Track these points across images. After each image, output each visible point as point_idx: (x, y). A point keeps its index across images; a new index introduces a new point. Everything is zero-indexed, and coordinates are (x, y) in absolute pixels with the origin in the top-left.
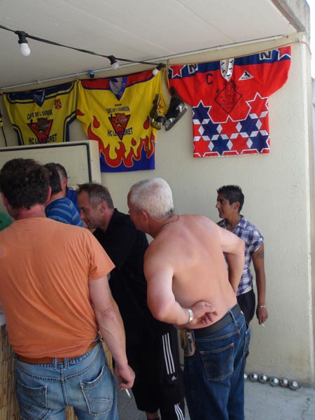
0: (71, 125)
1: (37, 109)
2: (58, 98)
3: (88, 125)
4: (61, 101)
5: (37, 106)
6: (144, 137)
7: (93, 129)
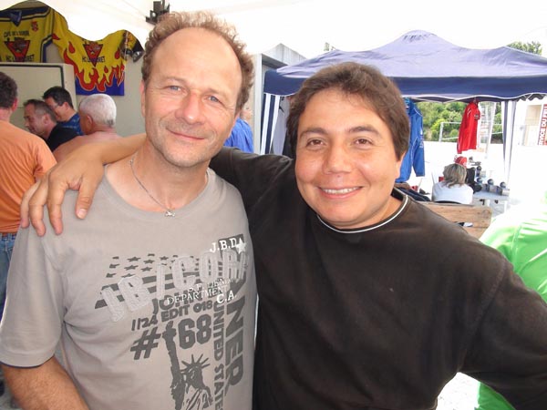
0: (47, 48)
1: (14, 28)
2: (34, 20)
3: (64, 49)
4: (38, 23)
5: (14, 26)
6: (115, 66)
7: (68, 54)
